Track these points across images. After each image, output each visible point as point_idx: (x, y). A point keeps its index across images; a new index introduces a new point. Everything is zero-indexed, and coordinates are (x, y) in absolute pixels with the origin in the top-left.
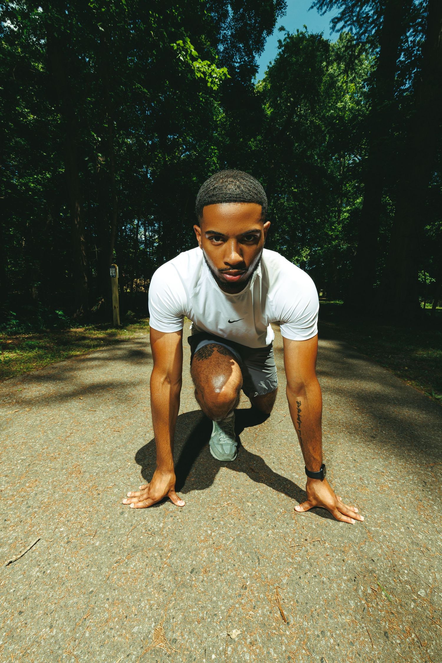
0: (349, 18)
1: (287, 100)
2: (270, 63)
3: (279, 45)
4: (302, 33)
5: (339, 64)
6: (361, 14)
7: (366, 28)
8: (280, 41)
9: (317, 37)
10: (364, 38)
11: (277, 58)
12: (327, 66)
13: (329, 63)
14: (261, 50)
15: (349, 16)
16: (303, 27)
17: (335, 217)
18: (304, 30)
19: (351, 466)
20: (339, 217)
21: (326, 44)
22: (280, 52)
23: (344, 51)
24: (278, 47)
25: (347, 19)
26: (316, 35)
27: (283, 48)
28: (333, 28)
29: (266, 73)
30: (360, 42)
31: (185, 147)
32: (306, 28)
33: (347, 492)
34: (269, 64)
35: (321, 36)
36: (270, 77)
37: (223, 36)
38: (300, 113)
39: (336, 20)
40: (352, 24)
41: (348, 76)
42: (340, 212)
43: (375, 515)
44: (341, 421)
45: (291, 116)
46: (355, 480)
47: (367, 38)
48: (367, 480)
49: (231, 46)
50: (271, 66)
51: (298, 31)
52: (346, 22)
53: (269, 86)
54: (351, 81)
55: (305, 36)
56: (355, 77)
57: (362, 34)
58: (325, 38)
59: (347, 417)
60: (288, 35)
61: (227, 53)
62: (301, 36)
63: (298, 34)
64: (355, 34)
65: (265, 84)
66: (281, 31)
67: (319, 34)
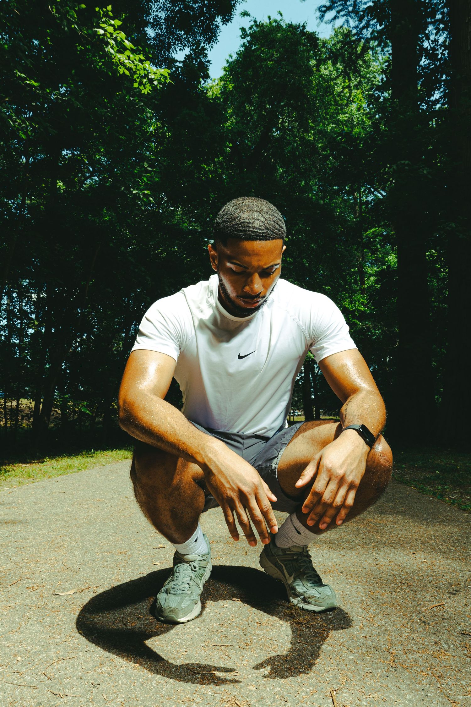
0: (342, 7)
1: (261, 106)
2: (231, 57)
3: (243, 34)
4: (275, 21)
5: (334, 64)
6: (359, 3)
7: (369, 21)
8: (243, 29)
9: (298, 28)
10: (367, 33)
11: (240, 51)
12: (318, 66)
13: (320, 62)
14: (213, 41)
15: (342, 5)
16: (276, 13)
17: (356, 282)
18: (278, 18)
19: (419, 630)
20: (363, 283)
21: (312, 38)
22: (244, 43)
23: (341, 48)
24: (241, 36)
25: (341, 8)
26: (296, 25)
27: (249, 38)
28: (322, 17)
29: (225, 69)
30: (362, 38)
31: (91, 169)
32: (281, 15)
33: (416, 661)
34: (228, 58)
35: (304, 27)
36: (230, 75)
37: (154, 19)
38: (282, 126)
39: (324, 9)
40: (349, 14)
41: (350, 80)
42: (363, 274)
43: (463, 682)
44: (398, 578)
45: (269, 130)
46: (427, 645)
47: (372, 34)
48: (447, 644)
49: (166, 32)
50: (231, 60)
51: (269, 18)
52: (338, 12)
53: (230, 87)
54: (356, 87)
55: (281, 26)
56: (360, 81)
57: (363, 28)
58: (309, 29)
59: (407, 573)
60: (255, 22)
61: (160, 41)
62: (274, 24)
63: (270, 22)
64: (354, 28)
65: (224, 84)
66: (244, 16)
67: (301, 24)
